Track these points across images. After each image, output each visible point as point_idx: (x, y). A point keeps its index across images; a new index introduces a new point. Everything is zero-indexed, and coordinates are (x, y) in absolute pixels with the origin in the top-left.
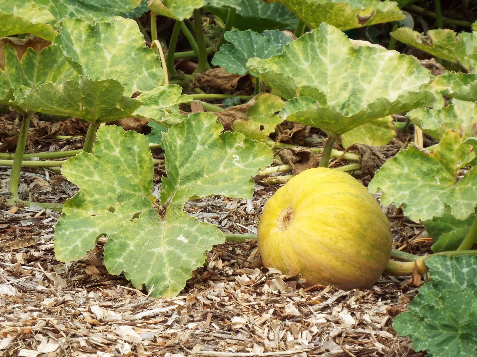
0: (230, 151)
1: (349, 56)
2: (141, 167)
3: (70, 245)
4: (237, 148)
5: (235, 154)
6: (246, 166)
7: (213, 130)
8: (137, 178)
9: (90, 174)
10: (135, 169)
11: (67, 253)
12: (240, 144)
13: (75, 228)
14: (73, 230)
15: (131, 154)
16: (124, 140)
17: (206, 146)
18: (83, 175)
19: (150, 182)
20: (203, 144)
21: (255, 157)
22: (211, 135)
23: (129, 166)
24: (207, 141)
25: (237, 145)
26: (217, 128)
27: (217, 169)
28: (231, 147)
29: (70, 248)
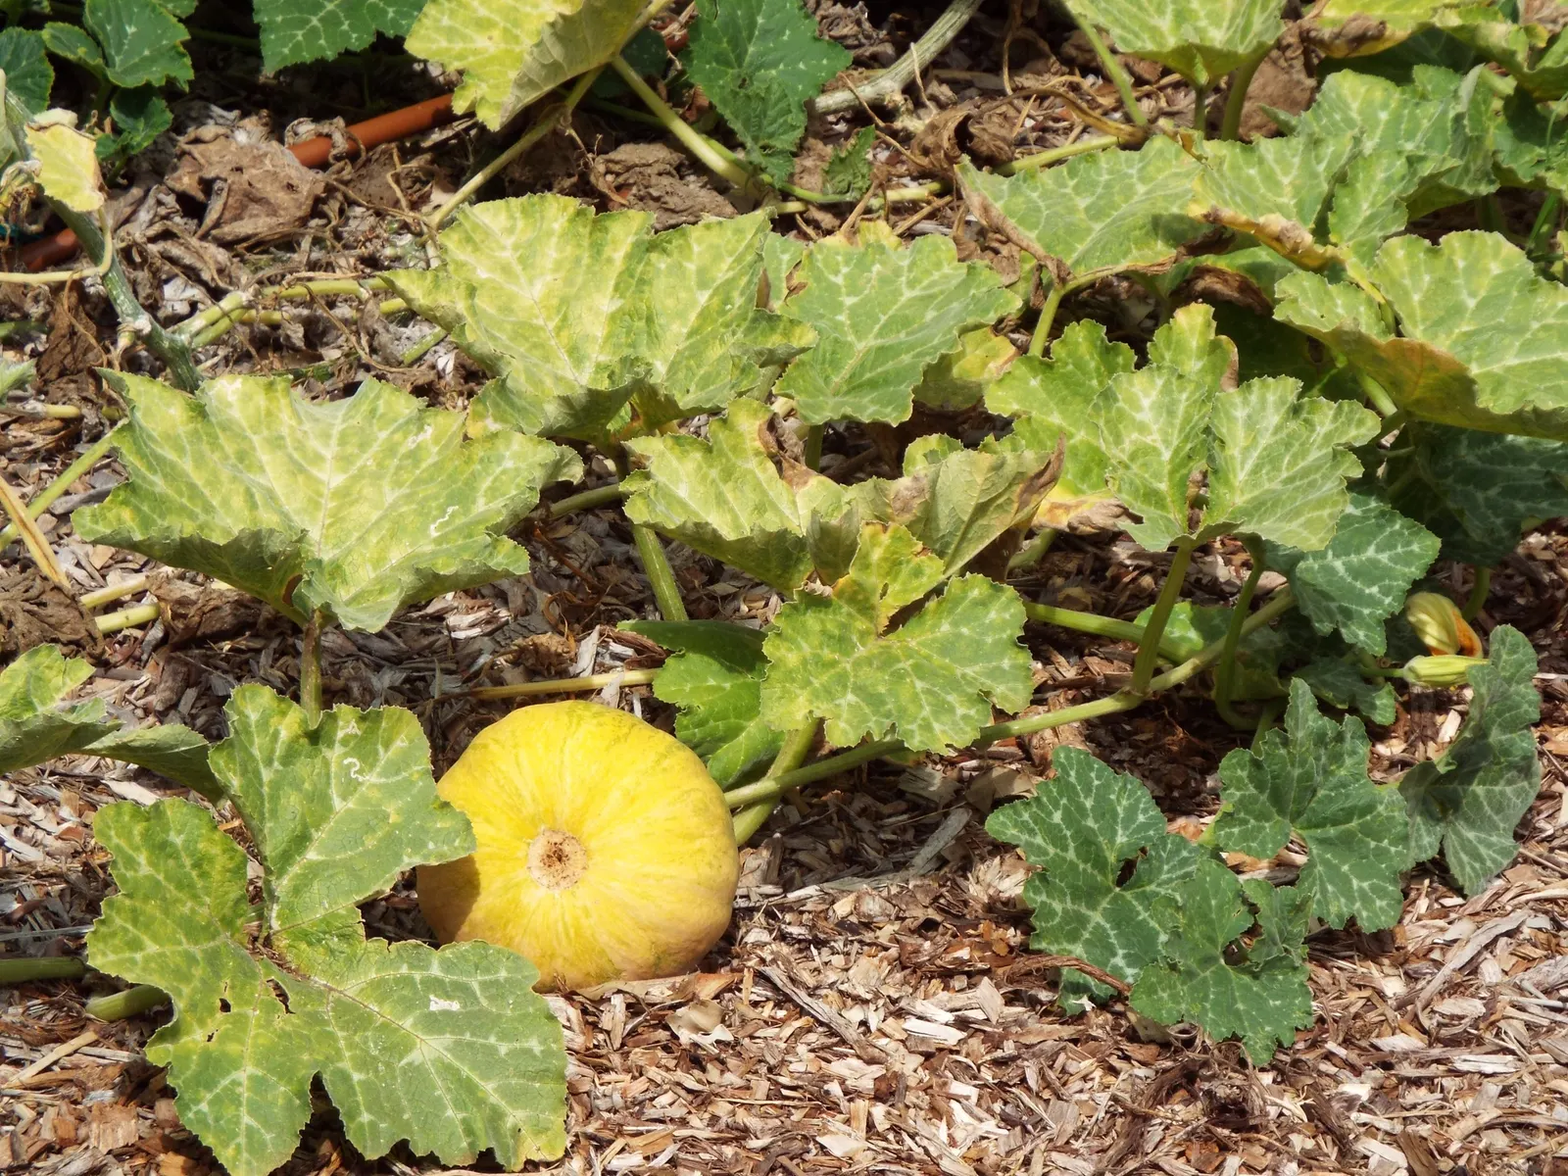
0: (334, 754)
1: (192, 426)
2: (203, 875)
3: (237, 1135)
4: (345, 742)
5: (346, 755)
6: (384, 774)
7: (274, 721)
8: (202, 904)
9: (135, 945)
10: (191, 886)
11: (245, 1155)
12: (349, 730)
13: (209, 1087)
14: (209, 1096)
15: (170, 856)
16: (147, 830)
17: (276, 764)
18: (127, 955)
19: (237, 902)
20: (269, 762)
21: (387, 746)
22: (276, 735)
23: (180, 886)
24: (273, 751)
25: (340, 734)
26: (284, 714)
27: (330, 809)
28: (331, 744)
29: (242, 1140)
